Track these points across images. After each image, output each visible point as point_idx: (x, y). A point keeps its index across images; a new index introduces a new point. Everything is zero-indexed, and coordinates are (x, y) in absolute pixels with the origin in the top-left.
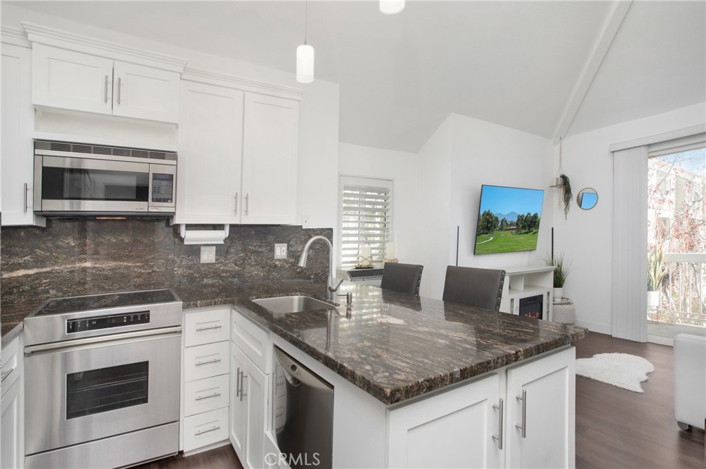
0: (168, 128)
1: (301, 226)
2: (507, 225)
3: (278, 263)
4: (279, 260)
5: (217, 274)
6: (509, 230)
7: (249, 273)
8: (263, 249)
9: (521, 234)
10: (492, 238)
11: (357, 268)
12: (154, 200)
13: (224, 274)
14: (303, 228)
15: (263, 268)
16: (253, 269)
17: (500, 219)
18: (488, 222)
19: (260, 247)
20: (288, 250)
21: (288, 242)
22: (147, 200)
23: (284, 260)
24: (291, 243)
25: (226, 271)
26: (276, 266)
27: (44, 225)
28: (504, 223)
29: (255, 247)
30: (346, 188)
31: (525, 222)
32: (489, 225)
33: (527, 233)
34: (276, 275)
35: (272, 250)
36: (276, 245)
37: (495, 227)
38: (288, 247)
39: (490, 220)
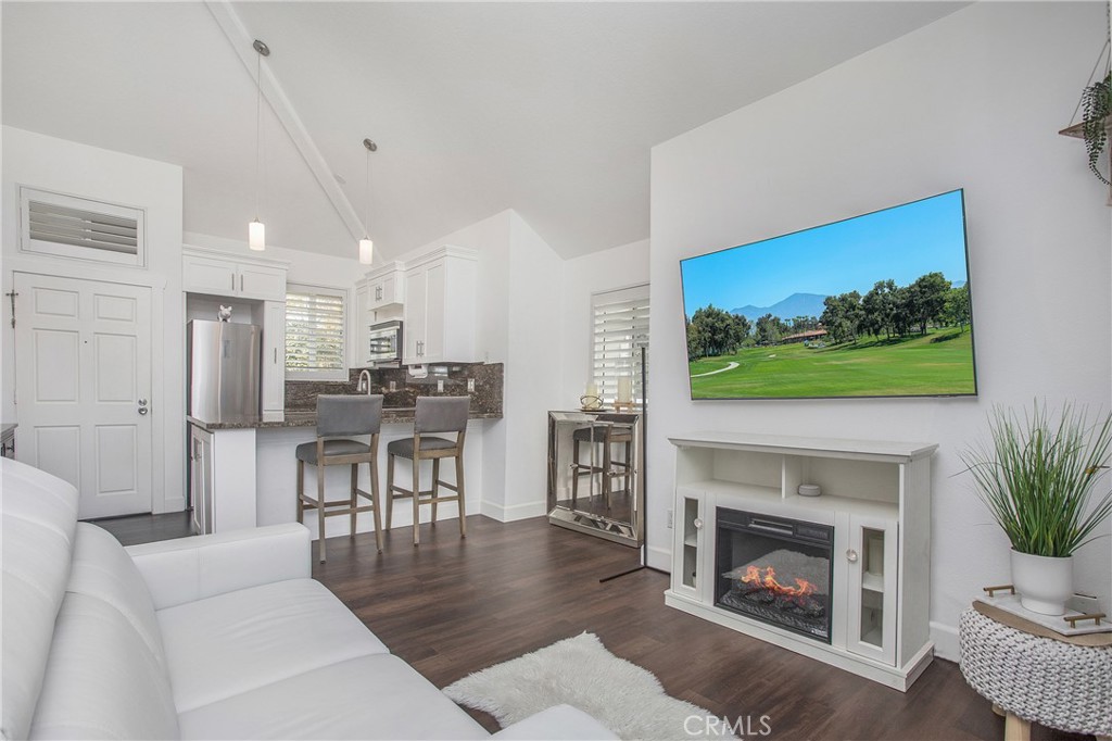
1: (483, 362)
2: (785, 329)
6: (794, 341)
9: (855, 347)
10: (734, 365)
14: (485, 364)
17: (752, 319)
18: (714, 330)
24: (476, 379)
28: (768, 327)
31: (870, 311)
32: (718, 337)
33: (889, 342)
36: (469, 380)
37: (738, 339)
39: (719, 325)
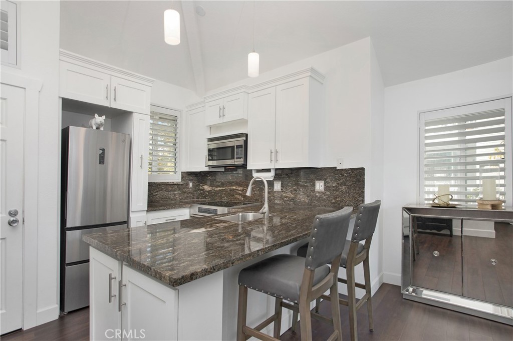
0: (244, 122)
1: (336, 167)
3: (318, 194)
4: (319, 192)
5: (282, 198)
7: (299, 199)
8: (308, 184)
11: (433, 207)
12: (237, 158)
13: (285, 199)
14: (338, 168)
15: (308, 197)
16: (301, 197)
19: (306, 182)
20: (325, 185)
21: (325, 180)
22: (234, 159)
23: (322, 193)
24: (327, 181)
25: (287, 197)
26: (316, 196)
27: (224, 171)
29: (303, 182)
30: (427, 124)
34: (316, 203)
35: (314, 185)
36: (316, 182)
38: (325, 183)
